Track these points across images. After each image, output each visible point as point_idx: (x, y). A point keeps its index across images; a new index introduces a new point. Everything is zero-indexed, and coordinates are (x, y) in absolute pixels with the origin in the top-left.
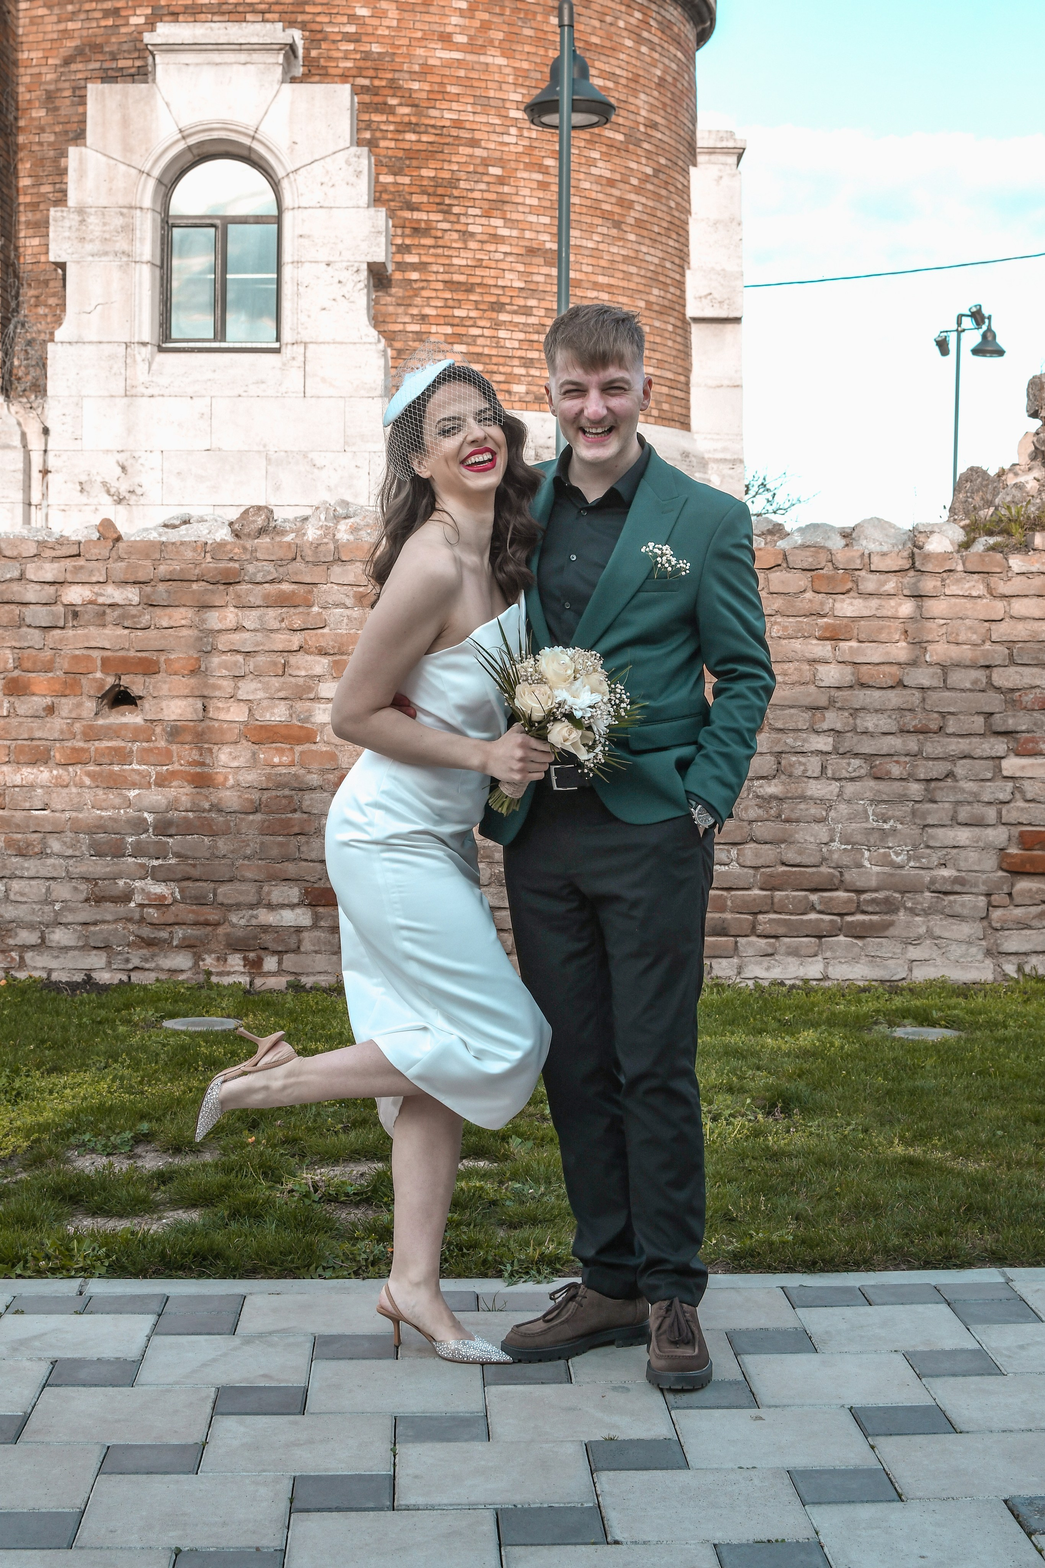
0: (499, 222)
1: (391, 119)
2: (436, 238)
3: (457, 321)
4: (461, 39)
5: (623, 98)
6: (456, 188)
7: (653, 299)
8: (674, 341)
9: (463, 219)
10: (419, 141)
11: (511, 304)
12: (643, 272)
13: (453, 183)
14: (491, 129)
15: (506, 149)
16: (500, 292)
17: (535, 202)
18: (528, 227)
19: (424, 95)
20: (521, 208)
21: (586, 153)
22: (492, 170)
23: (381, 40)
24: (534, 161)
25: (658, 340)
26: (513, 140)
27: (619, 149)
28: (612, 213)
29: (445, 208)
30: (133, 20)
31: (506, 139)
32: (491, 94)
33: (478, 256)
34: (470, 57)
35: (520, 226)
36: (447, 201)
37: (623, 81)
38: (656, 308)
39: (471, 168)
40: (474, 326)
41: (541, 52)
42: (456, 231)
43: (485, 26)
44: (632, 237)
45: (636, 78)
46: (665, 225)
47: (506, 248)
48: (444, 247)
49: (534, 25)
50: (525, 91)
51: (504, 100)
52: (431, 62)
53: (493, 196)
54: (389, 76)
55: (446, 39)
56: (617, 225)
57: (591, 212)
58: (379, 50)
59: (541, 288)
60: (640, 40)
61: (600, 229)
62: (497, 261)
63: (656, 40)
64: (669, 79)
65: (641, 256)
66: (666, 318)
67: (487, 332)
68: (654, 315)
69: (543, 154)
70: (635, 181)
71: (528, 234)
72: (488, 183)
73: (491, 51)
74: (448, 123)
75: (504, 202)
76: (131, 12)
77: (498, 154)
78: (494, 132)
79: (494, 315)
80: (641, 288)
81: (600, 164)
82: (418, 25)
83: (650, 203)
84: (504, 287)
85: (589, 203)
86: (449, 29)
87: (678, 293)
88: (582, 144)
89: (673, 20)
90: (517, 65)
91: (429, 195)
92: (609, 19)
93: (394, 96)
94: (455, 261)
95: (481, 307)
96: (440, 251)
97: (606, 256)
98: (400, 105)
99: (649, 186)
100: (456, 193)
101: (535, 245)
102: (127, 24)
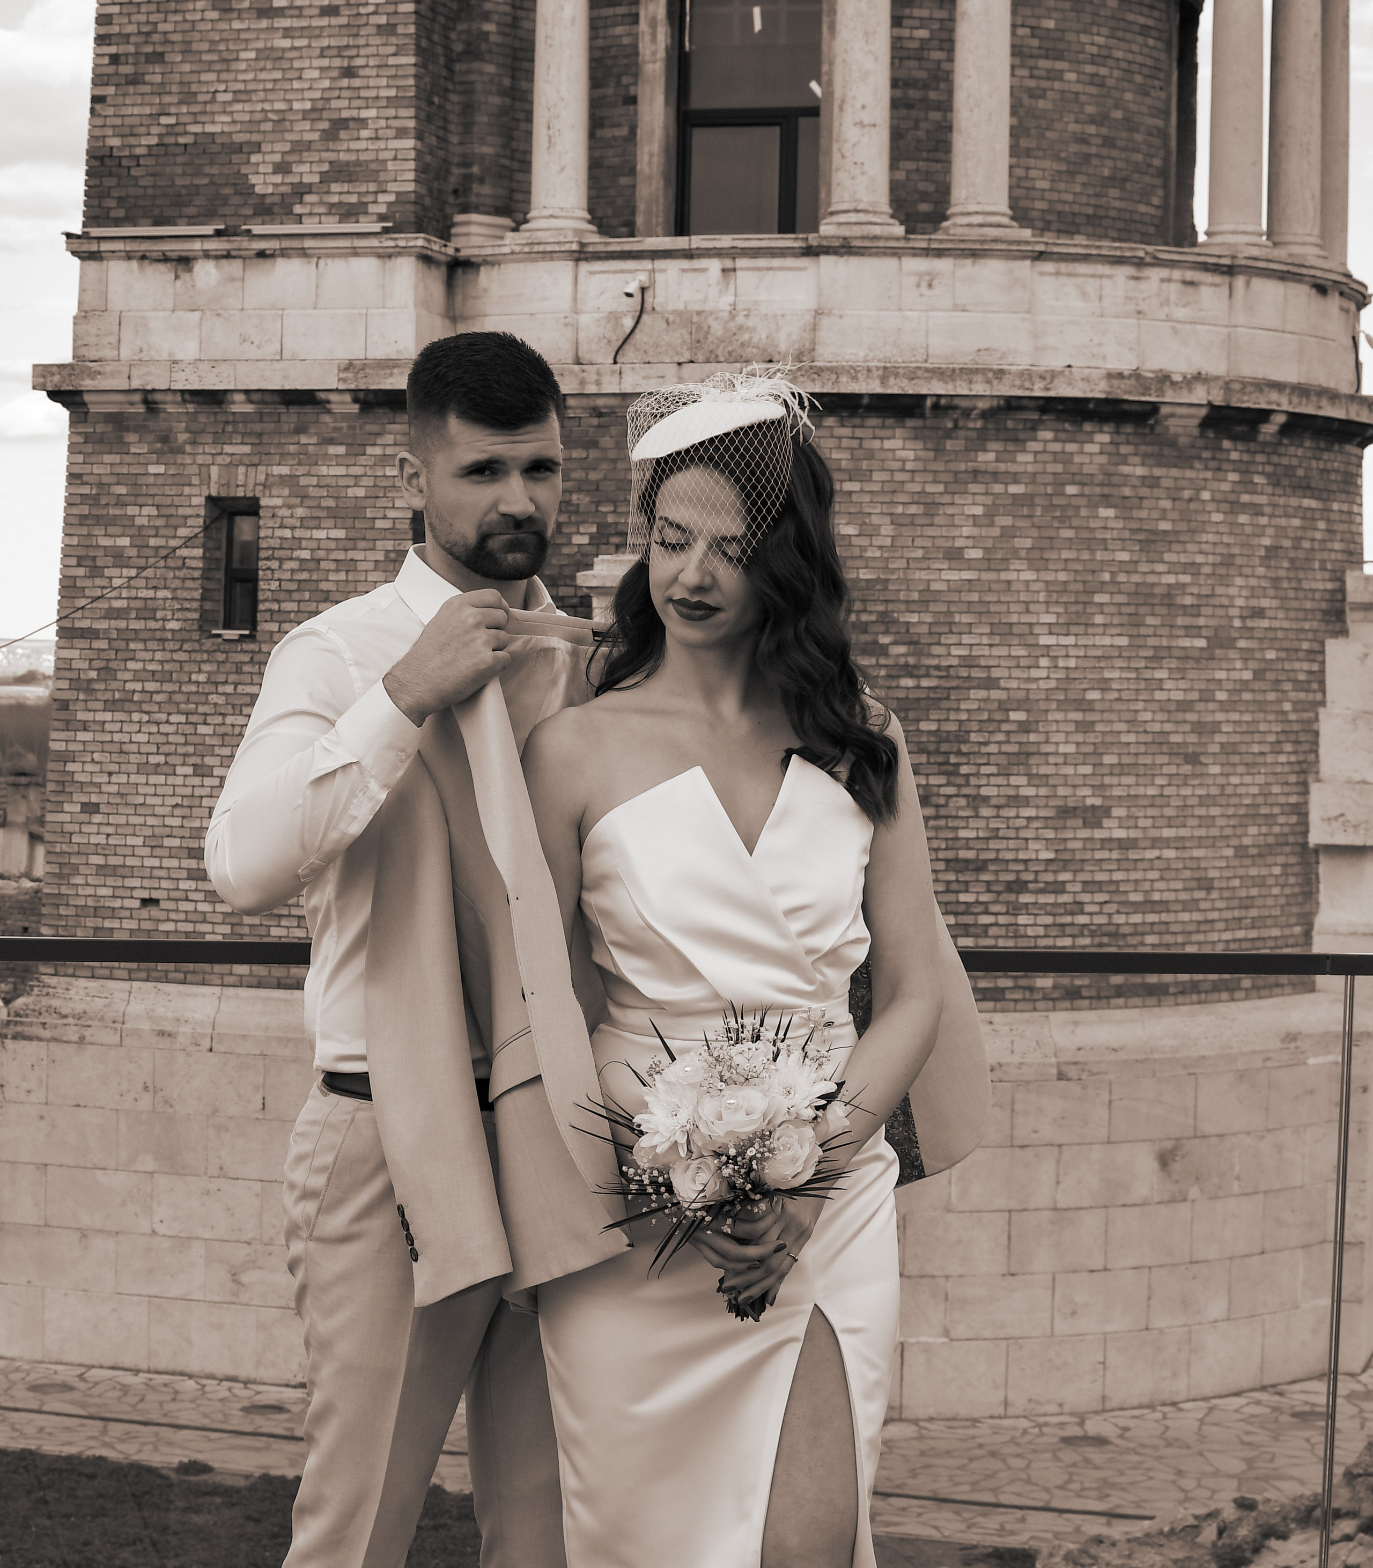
0: (1023, 780)
1: (883, 661)
2: (937, 806)
3: (961, 908)
4: (976, 554)
5: (1206, 591)
6: (966, 742)
7: (1247, 841)
8: (1283, 886)
9: (973, 781)
10: (918, 687)
11: (1036, 881)
12: (1231, 811)
13: (961, 736)
14: (1013, 663)
15: (1034, 686)
16: (1021, 867)
17: (1071, 749)
18: (1060, 781)
19: (925, 629)
20: (1052, 760)
21: (1147, 674)
22: (1013, 716)
23: (871, 564)
24: (1072, 695)
25: (1254, 892)
26: (1043, 674)
27: (1197, 660)
28: (1185, 744)
29: (950, 768)
30: (577, 539)
31: (1034, 673)
32: (1014, 618)
33: (992, 825)
34: (986, 576)
35: (1051, 782)
36: (953, 759)
37: (1207, 570)
38: (1253, 851)
39: (985, 716)
40: (987, 912)
41: (1085, 555)
42: (965, 796)
43: (1008, 534)
44: (1215, 769)
45: (1228, 561)
46: (1272, 738)
47: (1031, 812)
48: (947, 817)
49: (1075, 522)
50: (1060, 610)
51: (1031, 625)
52: (935, 586)
53: (1014, 749)
54: (881, 608)
55: (954, 556)
56: (1193, 759)
57: (1154, 749)
58: (868, 577)
59: (1078, 857)
60: (1235, 507)
61: (1165, 770)
62: (1018, 829)
63: (1262, 500)
64: (1287, 543)
65: (1229, 790)
66: (1270, 860)
67: (1002, 920)
68: (1247, 862)
69: (1085, 686)
70: (1221, 696)
71: (1061, 791)
72: (1008, 733)
73: (1016, 564)
74: (955, 662)
75: (1028, 754)
76: (573, 529)
77: (1021, 695)
78: (1018, 667)
79: (1012, 897)
80: (1228, 831)
81: (1168, 685)
82: (918, 542)
83: (1247, 717)
84: (1026, 861)
85: (1149, 738)
86: (959, 543)
87: (1294, 819)
88: (1142, 664)
89: (1294, 462)
90: (1050, 577)
91: (929, 753)
92: (1187, 494)
93: (886, 632)
94: (963, 834)
95: (995, 888)
96: (942, 822)
97: (1175, 802)
98: (895, 643)
99: (1247, 696)
100: (964, 748)
101: (1071, 804)
102: (569, 543)
